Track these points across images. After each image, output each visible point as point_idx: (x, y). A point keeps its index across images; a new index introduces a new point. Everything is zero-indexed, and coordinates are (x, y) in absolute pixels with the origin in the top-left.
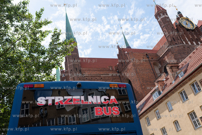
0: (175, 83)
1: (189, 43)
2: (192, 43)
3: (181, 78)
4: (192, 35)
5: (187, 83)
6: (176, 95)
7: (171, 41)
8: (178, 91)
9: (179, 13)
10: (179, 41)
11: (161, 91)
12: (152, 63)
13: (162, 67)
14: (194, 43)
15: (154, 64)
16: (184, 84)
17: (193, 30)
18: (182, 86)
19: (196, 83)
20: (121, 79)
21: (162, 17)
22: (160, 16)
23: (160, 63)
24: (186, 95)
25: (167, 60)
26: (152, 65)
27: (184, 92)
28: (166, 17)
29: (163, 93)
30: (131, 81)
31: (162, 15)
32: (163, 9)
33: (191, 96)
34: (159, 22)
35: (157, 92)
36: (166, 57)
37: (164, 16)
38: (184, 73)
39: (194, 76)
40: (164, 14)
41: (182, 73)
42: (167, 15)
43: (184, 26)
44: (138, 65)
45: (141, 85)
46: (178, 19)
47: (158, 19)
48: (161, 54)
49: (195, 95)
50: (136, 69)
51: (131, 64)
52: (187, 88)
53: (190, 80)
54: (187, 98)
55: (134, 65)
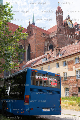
0: (56, 58)
1: (67, 35)
2: (68, 36)
3: (59, 57)
4: (70, 32)
5: (62, 60)
6: (55, 64)
7: (59, 31)
8: (56, 62)
9: (69, 16)
10: (63, 33)
11: (48, 59)
12: (45, 39)
13: (49, 43)
14: (69, 36)
15: (46, 40)
16: (60, 60)
17: (71, 29)
18: (58, 61)
19: (66, 62)
20: (25, 42)
21: (59, 15)
22: (58, 14)
23: (49, 40)
24: (59, 65)
25: (53, 40)
26: (45, 40)
27: (59, 64)
28: (61, 16)
29: (48, 60)
30: (31, 45)
31: (60, 13)
32: (62, 11)
33: (61, 67)
34: (57, 17)
35: (45, 59)
36: (53, 39)
37: (60, 15)
38: (62, 55)
39: (66, 58)
40: (61, 14)
41: (61, 54)
42: (62, 14)
43: (68, 25)
44: (38, 38)
45: (36, 50)
46: (67, 19)
47: (57, 15)
48: (51, 36)
49: (63, 67)
50: (35, 40)
51: (34, 36)
52: (61, 62)
53: (63, 59)
54: (59, 67)
55: (35, 37)
